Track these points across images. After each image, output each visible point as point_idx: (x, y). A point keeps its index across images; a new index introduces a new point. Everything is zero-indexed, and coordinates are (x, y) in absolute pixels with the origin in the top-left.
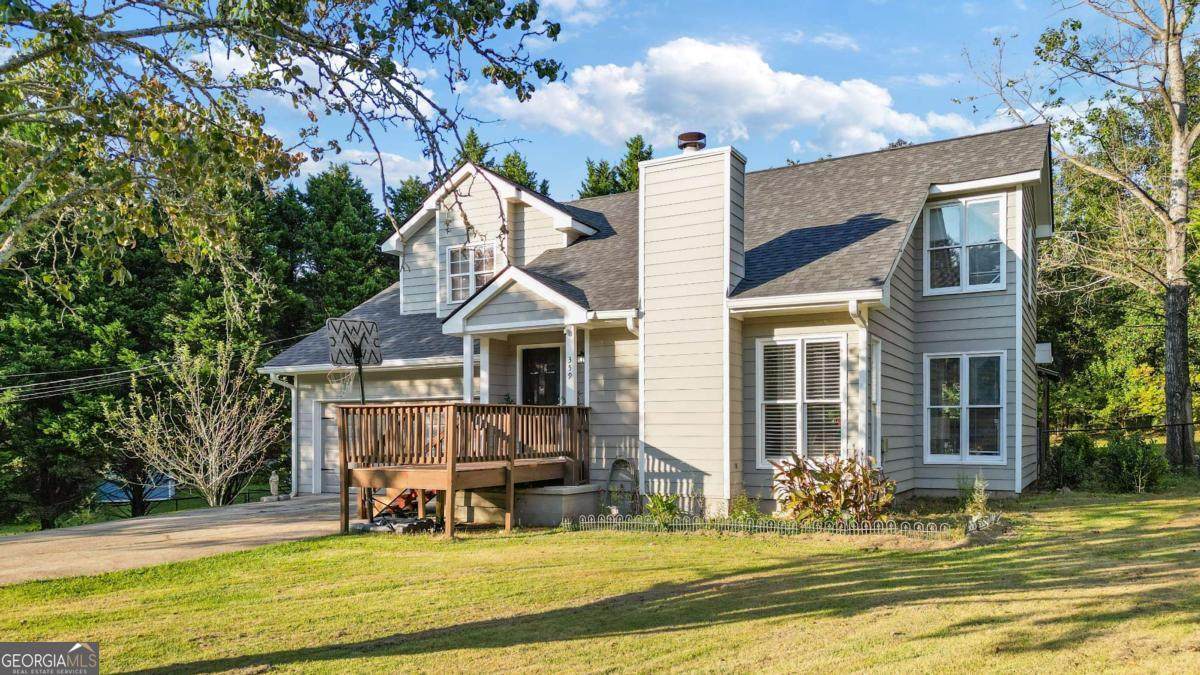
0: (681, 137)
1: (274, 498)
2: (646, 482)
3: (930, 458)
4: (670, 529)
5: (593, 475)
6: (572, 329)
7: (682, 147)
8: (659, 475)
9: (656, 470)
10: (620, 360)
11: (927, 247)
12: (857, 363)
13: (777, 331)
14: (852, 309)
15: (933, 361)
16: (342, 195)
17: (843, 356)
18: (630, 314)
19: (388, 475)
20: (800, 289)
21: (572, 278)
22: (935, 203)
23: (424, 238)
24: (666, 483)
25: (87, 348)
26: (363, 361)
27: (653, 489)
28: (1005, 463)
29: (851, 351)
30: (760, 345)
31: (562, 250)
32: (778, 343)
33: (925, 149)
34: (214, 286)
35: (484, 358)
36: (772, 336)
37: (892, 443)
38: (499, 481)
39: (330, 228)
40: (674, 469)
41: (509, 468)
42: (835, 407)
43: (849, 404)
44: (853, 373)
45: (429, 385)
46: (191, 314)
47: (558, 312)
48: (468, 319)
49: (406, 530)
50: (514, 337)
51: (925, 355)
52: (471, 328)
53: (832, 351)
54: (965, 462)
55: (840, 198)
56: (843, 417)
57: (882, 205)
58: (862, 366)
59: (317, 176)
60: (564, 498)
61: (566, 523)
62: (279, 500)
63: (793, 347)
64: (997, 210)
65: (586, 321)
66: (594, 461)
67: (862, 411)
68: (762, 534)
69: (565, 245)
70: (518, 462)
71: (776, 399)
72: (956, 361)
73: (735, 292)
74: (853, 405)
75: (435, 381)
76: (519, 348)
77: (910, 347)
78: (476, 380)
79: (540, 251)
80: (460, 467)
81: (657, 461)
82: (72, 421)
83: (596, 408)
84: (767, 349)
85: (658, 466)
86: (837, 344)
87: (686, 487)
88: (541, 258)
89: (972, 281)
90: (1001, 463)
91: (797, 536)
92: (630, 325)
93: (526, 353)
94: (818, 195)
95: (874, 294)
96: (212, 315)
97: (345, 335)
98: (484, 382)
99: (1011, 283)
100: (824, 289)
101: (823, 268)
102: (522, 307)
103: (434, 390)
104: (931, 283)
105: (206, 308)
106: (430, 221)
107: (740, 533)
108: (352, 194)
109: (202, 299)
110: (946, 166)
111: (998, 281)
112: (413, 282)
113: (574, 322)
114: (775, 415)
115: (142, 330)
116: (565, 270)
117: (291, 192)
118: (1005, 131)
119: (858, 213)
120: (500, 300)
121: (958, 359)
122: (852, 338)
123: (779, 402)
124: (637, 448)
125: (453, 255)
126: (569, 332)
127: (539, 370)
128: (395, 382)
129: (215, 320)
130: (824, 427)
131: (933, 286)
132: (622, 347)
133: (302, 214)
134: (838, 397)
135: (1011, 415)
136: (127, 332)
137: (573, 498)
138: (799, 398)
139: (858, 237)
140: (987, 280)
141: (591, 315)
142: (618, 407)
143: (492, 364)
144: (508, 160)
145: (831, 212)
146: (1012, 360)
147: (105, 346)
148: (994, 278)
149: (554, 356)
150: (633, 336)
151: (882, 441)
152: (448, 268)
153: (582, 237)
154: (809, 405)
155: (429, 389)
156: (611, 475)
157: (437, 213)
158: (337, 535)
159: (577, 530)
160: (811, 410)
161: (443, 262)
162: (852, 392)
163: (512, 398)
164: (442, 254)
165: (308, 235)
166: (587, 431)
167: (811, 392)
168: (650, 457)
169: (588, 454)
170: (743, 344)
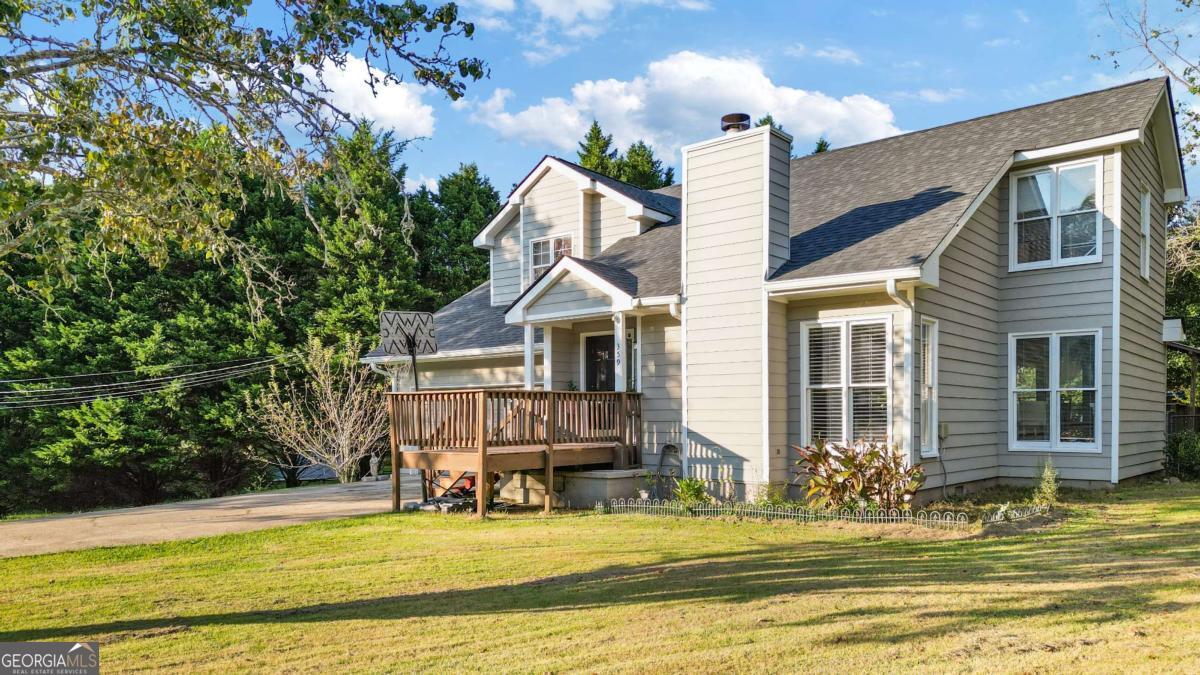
0: (725, 119)
1: (374, 478)
2: (690, 467)
3: (1015, 445)
4: (694, 513)
5: (645, 459)
6: (620, 316)
7: (726, 129)
8: (702, 461)
9: (698, 455)
10: (669, 347)
11: (1013, 218)
12: (901, 346)
13: (822, 314)
14: (890, 289)
15: (1019, 342)
16: (470, 194)
17: (889, 338)
18: (672, 300)
19: (431, 457)
20: (840, 269)
21: (633, 265)
22: (1026, 171)
23: (510, 233)
24: (708, 468)
25: (241, 342)
26: (417, 351)
27: (695, 476)
28: (1100, 451)
29: (896, 333)
30: (804, 329)
31: (635, 238)
32: (823, 326)
33: (1024, 113)
34: (351, 282)
35: (546, 347)
36: (816, 318)
37: (952, 429)
38: (538, 465)
39: (458, 226)
40: (715, 455)
41: (548, 452)
42: (881, 392)
43: (893, 389)
44: (898, 356)
45: (507, 373)
46: (330, 310)
47: (605, 300)
48: (528, 308)
49: (450, 510)
50: (578, 325)
51: (1010, 335)
52: (531, 318)
53: (876, 334)
54: (1054, 449)
55: (918, 169)
56: (889, 402)
57: (957, 176)
58: (907, 349)
59: (447, 177)
60: (608, 482)
61: (599, 506)
62: (377, 480)
63: (838, 329)
64: (1094, 176)
65: (631, 308)
66: (646, 446)
67: (906, 396)
68: (779, 520)
69: (638, 232)
70: (557, 447)
71: (821, 383)
72: (1045, 341)
73: (775, 274)
74: (898, 391)
75: (512, 369)
76: (583, 336)
77: (992, 327)
78: (538, 368)
79: (614, 240)
80: (491, 450)
81: (699, 446)
82: (228, 408)
83: (648, 393)
84: (812, 332)
85: (700, 451)
86: (882, 326)
87: (726, 471)
88: (614, 247)
89: (1065, 254)
90: (1095, 451)
91: (814, 523)
92: (673, 311)
93: (589, 340)
94: (896, 170)
95: (912, 272)
96: (348, 310)
97: (399, 327)
98: (547, 369)
99: (1108, 255)
100: (863, 269)
101: (870, 246)
102: (574, 295)
103: (511, 377)
104: (1019, 256)
105: (343, 303)
106: (514, 217)
107: (759, 520)
108: (479, 193)
109: (340, 295)
110: (1038, 130)
111: (1094, 253)
112: (504, 275)
113: (622, 309)
114: (821, 401)
115: (288, 325)
116: (630, 258)
117: (424, 192)
118: (1117, 88)
119: (928, 187)
120: (556, 289)
121: (1048, 338)
122: (898, 319)
123: (824, 386)
124: (680, 433)
125: (537, 246)
126: (617, 319)
127: (601, 357)
128: (478, 371)
129: (351, 315)
130: (870, 412)
131: (1021, 260)
132: (670, 332)
133: (432, 214)
134: (884, 381)
135: (1108, 398)
136: (275, 327)
137: (620, 481)
138: (844, 382)
139: (919, 212)
140: (1081, 252)
141: (636, 302)
142: (668, 393)
143: (553, 352)
144: (633, 151)
145: (903, 186)
146: (1108, 338)
147: (256, 341)
148: (1087, 249)
149: (608, 342)
150: (676, 322)
151: (939, 426)
152: (531, 260)
153: (658, 224)
154: (854, 389)
155: (507, 378)
156: (662, 459)
157: (521, 207)
158: (389, 513)
159: (609, 512)
160: (857, 394)
161: (526, 255)
162: (897, 375)
163: (575, 384)
164: (526, 247)
165: (437, 233)
166: (638, 416)
167: (857, 374)
168: (693, 443)
169: (640, 439)
170: (787, 327)
